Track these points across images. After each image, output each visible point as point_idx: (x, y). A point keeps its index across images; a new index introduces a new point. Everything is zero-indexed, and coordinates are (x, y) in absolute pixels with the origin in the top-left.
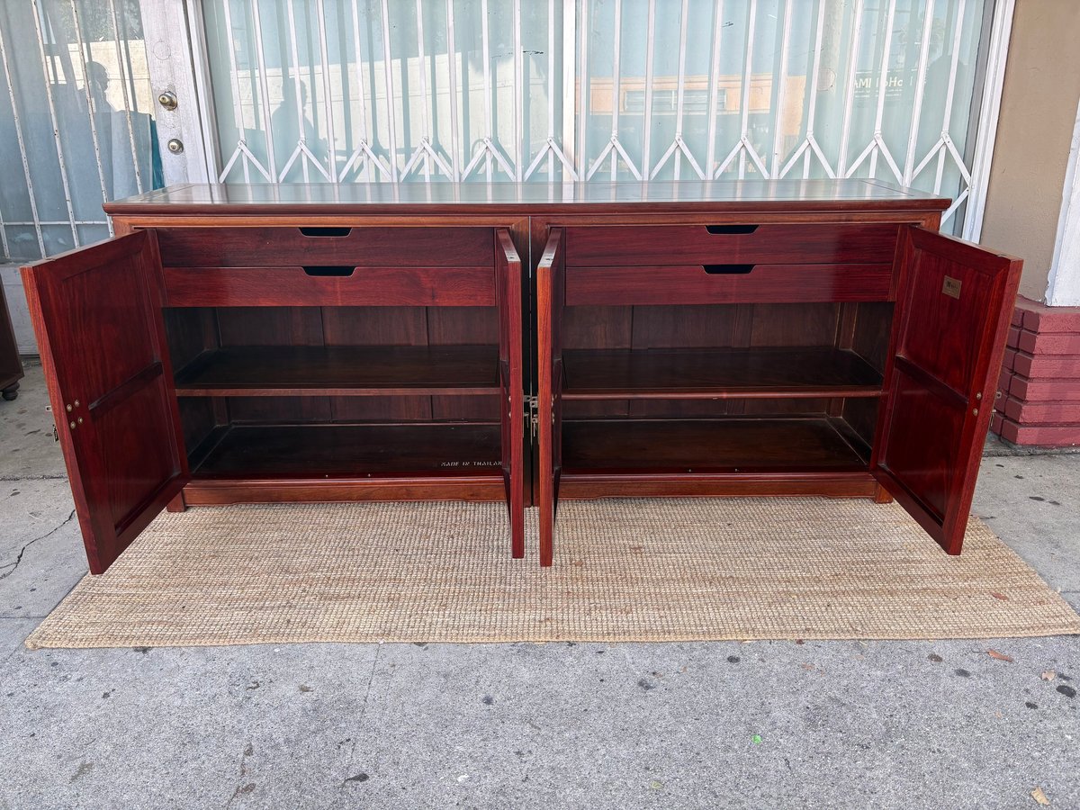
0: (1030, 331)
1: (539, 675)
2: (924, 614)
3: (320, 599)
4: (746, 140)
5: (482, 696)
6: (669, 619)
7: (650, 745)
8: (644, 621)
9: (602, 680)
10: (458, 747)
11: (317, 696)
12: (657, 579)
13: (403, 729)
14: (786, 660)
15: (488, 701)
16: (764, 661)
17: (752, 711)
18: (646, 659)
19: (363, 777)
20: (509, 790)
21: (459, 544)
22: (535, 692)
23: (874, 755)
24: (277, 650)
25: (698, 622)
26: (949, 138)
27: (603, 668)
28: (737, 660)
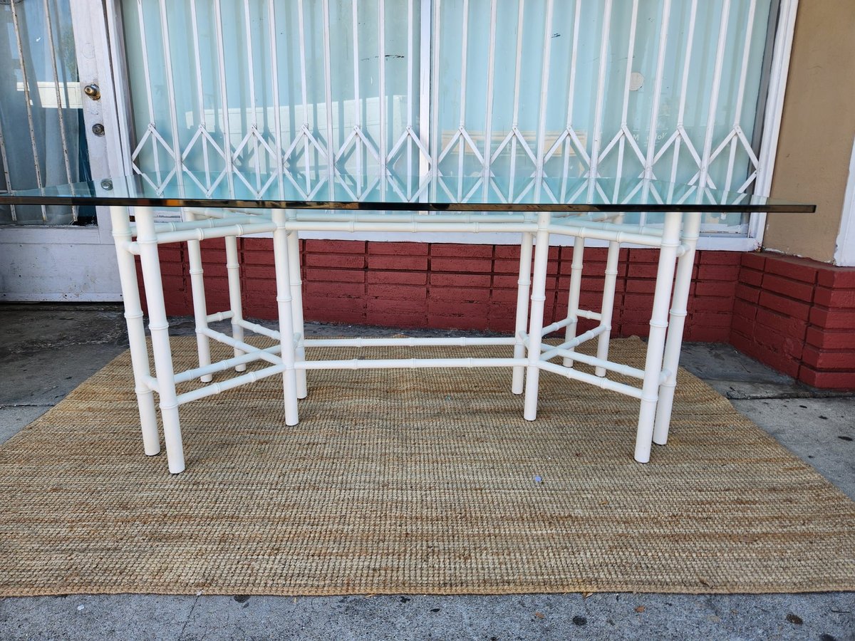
0: (825, 287)
2: (769, 562)
3: (150, 540)
4: (571, 129)
6: (509, 566)
8: (483, 569)
12: (497, 517)
14: (636, 622)
16: (612, 624)
18: (485, 619)
21: (305, 478)
25: (539, 570)
26: (739, 130)
27: (437, 632)
28: (583, 621)
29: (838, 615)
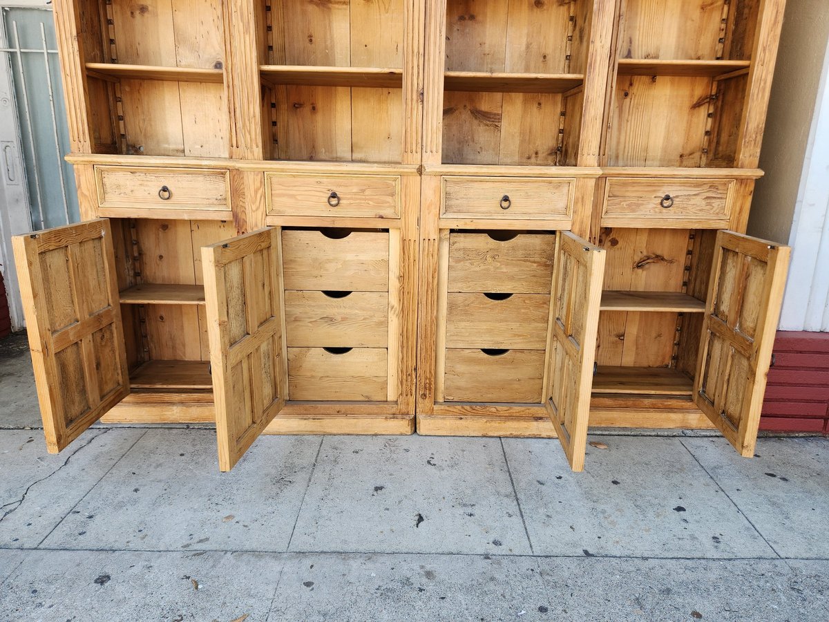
27: (444, 613)
29: (728, 612)
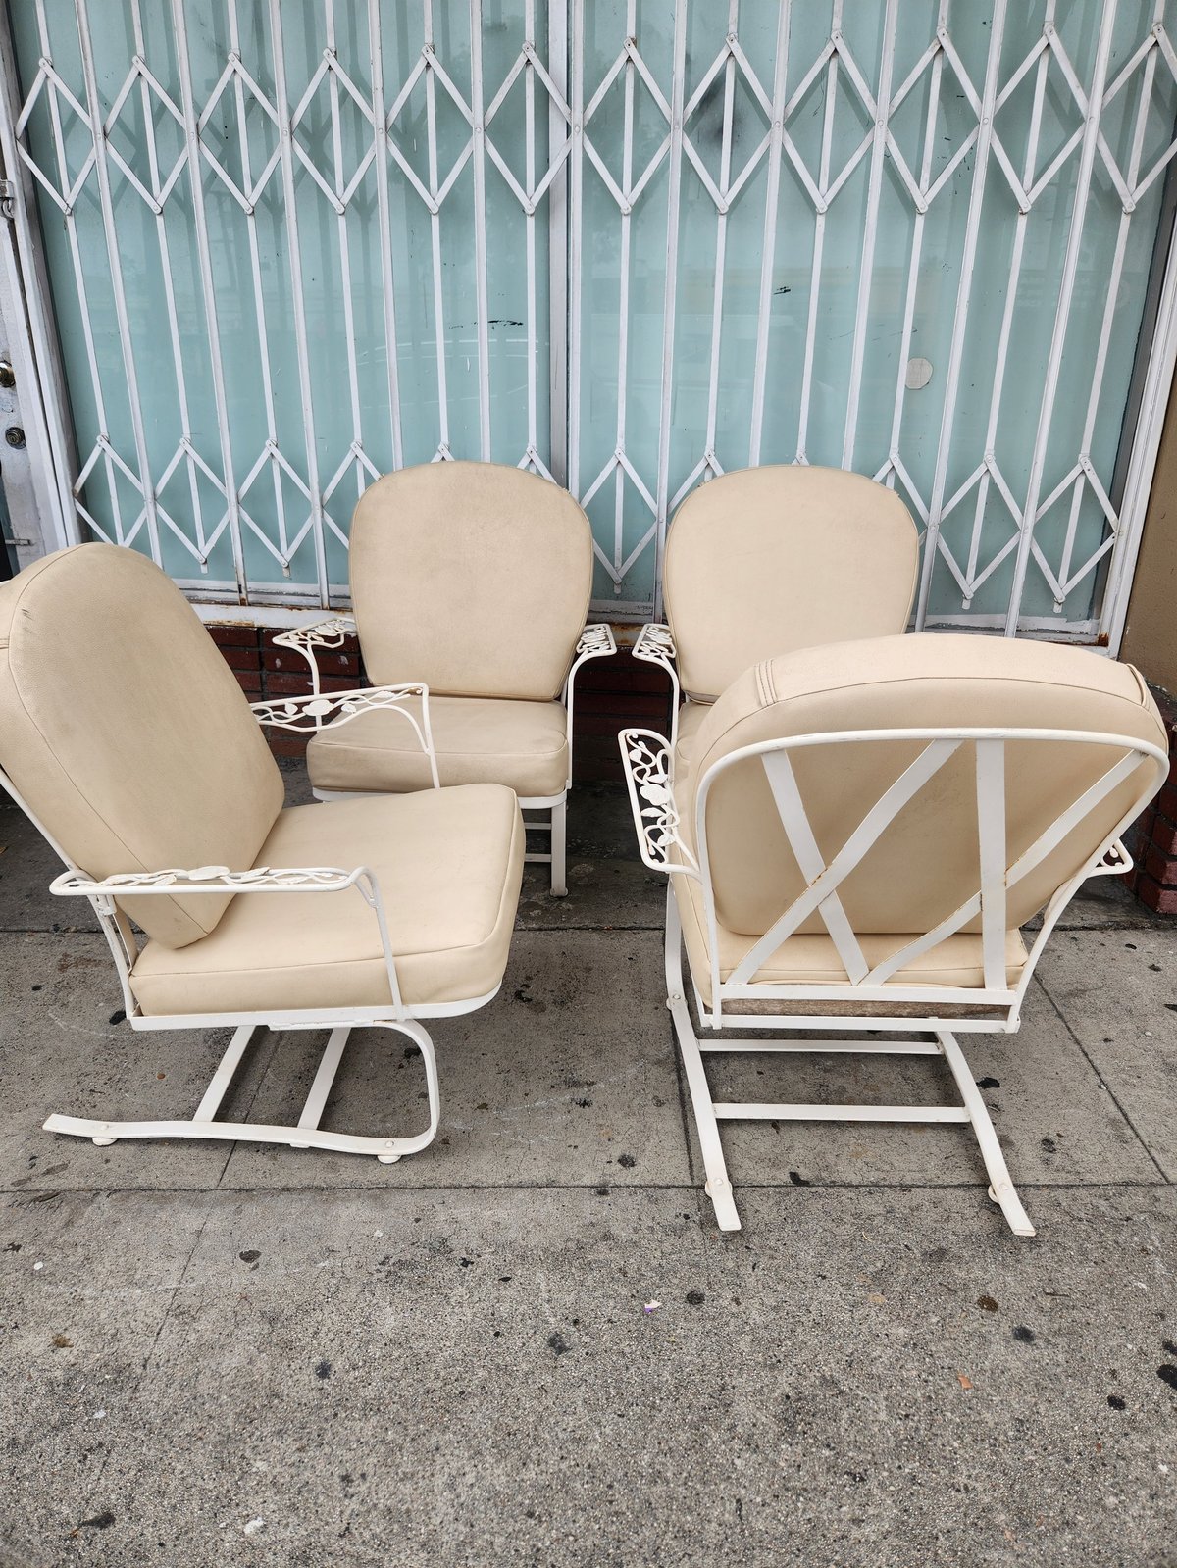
1: (408, 1321)
5: (316, 1360)
7: (543, 1467)
9: (497, 1334)
10: (259, 1464)
11: (77, 1356)
13: (187, 1427)
14: (771, 1302)
15: (323, 1371)
16: (738, 1304)
17: (705, 1400)
18: (569, 1292)
19: (105, 1520)
20: (315, 1554)
22: (396, 1354)
23: (869, 1494)
24: (38, 1266)
26: (1088, 466)
28: (699, 1299)
